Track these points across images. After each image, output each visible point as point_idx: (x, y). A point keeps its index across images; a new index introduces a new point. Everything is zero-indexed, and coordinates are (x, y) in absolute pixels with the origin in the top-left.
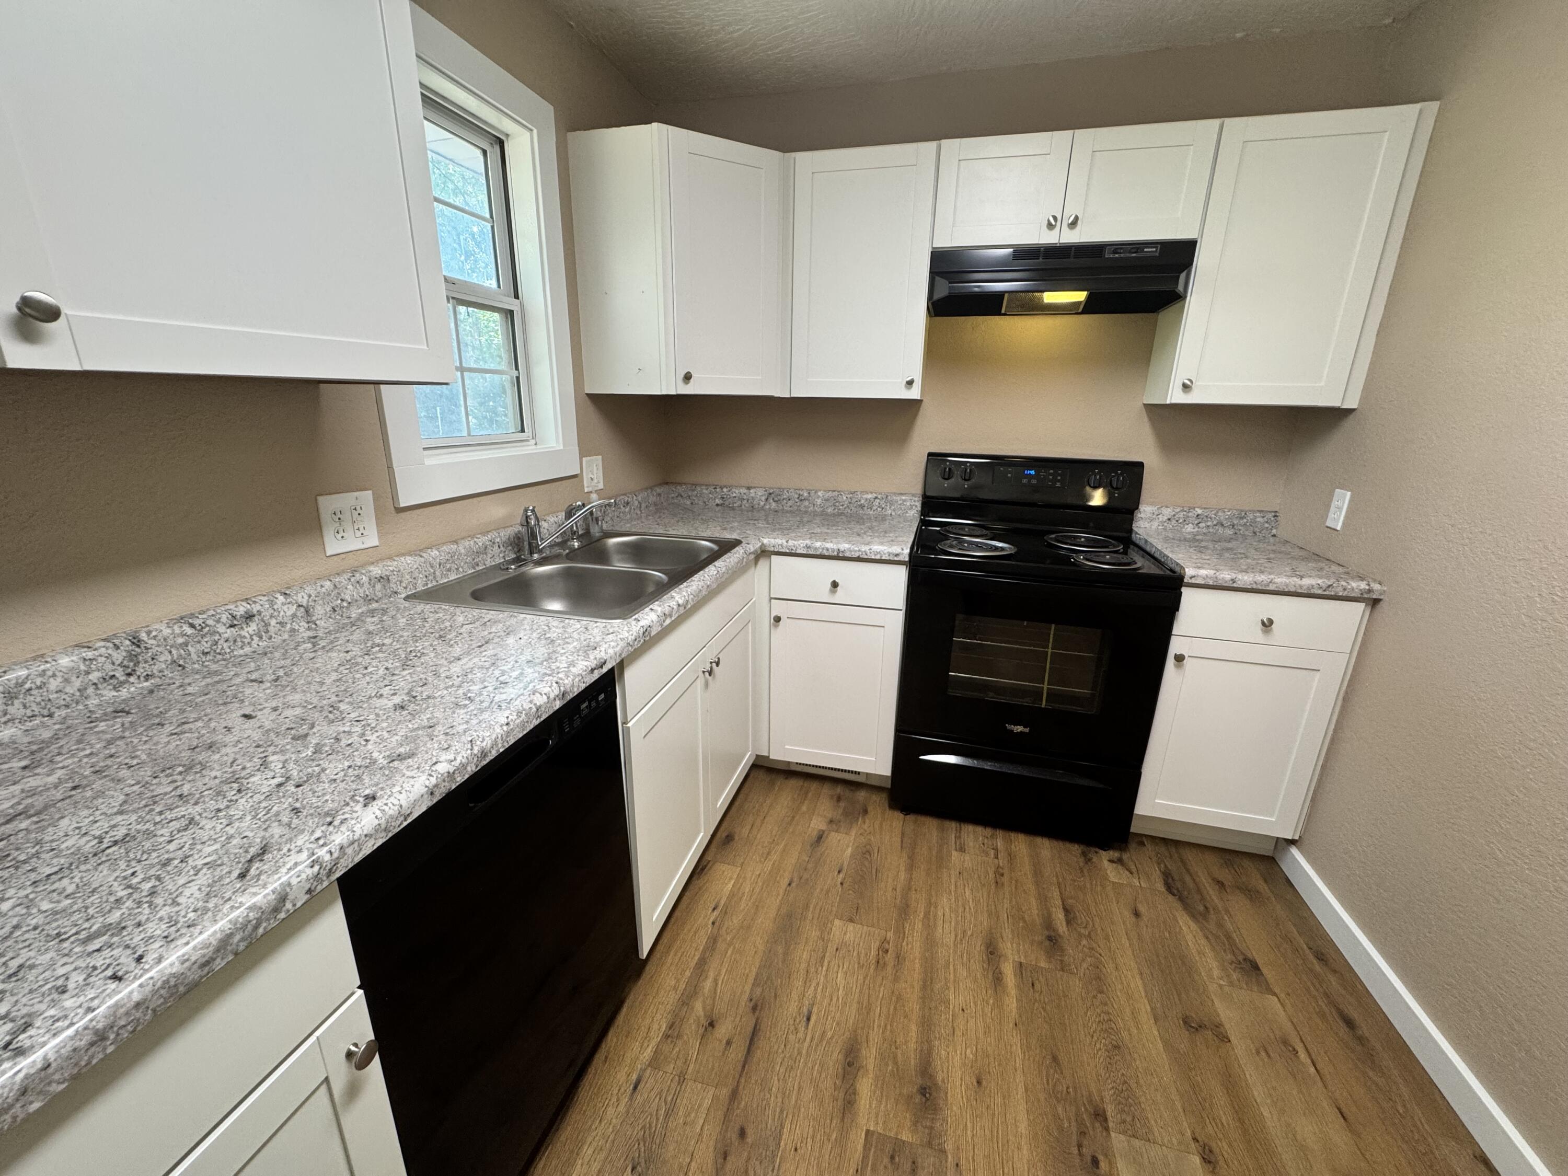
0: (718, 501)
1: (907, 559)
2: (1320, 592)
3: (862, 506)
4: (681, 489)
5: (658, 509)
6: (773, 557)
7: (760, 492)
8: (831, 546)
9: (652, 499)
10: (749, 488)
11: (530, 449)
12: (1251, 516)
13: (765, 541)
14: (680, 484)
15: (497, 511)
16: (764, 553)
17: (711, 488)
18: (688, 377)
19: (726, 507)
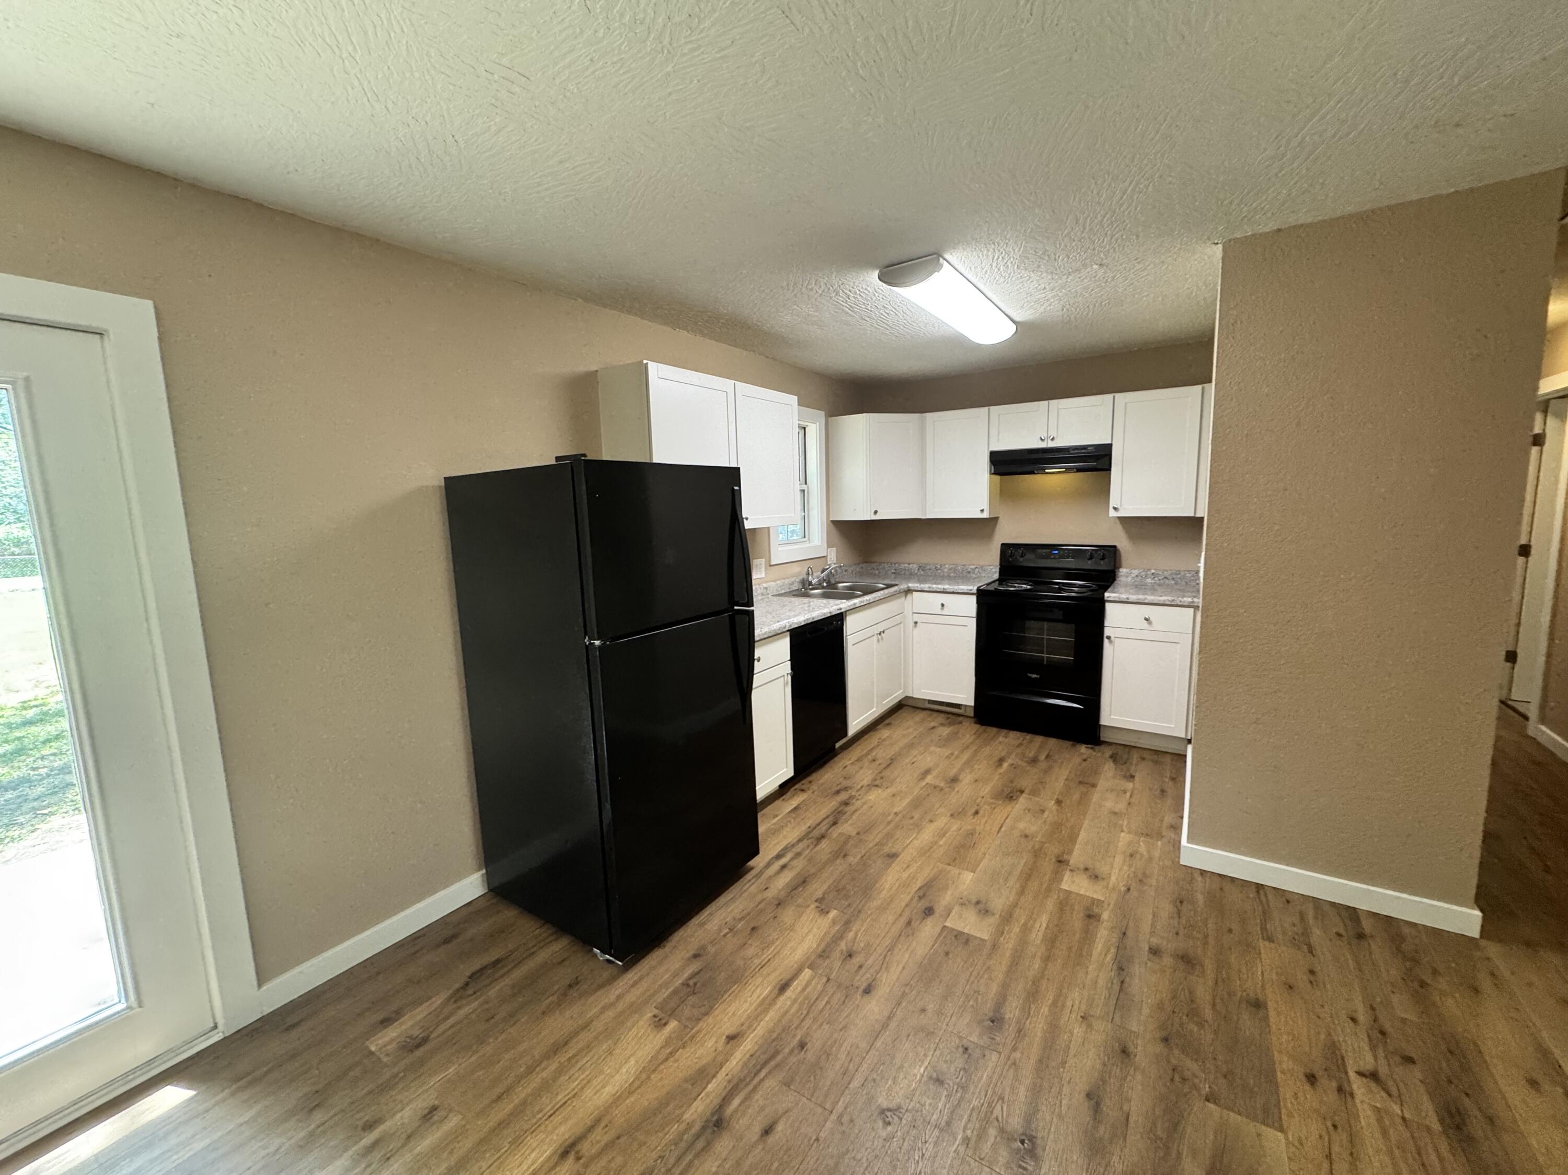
0: (893, 571)
1: (975, 592)
2: (1169, 603)
3: (969, 572)
4: (873, 565)
5: (861, 574)
6: (914, 593)
7: (915, 566)
8: (940, 587)
9: (858, 569)
10: (909, 564)
11: (807, 545)
12: (1182, 573)
13: (910, 585)
14: (873, 563)
15: (796, 569)
16: (909, 591)
17: (889, 564)
18: (876, 512)
19: (897, 574)
